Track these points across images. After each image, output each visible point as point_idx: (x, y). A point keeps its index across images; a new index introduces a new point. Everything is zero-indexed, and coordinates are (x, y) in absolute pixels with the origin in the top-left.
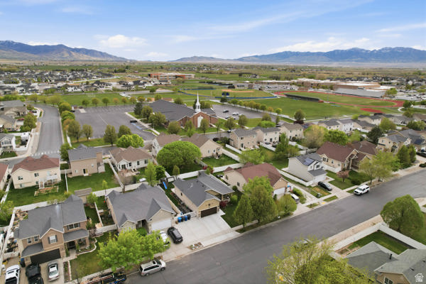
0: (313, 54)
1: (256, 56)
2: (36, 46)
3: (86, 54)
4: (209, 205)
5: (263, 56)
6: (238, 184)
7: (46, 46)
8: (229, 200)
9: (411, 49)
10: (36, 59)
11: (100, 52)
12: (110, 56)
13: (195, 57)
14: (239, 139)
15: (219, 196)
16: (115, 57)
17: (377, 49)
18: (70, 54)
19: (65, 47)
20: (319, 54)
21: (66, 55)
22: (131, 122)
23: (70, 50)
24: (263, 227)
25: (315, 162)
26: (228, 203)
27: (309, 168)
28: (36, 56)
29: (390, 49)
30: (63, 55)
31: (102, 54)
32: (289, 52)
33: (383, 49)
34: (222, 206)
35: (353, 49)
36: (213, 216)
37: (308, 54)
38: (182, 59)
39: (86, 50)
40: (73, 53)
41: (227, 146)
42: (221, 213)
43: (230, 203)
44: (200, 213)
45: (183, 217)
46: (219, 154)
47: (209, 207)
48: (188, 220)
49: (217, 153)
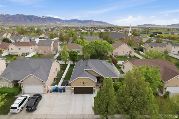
4: (84, 83)
7: (86, 21)
11: (105, 23)
12: (108, 24)
13: (146, 24)
16: (110, 24)
18: (94, 23)
19: (92, 21)
21: (92, 24)
38: (139, 25)
44: (73, 89)
45: (58, 88)
46: (130, 55)
47: (84, 86)
48: (62, 92)
49: (129, 55)
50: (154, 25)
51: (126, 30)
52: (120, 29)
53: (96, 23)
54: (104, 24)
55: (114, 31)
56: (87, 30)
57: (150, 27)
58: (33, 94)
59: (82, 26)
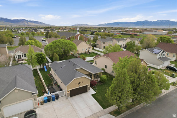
0: (129, 23)
1: (105, 24)
2: (13, 20)
3: (34, 23)
4: (79, 83)
5: (108, 24)
6: (106, 67)
8: (99, 79)
9: (169, 21)
10: (13, 25)
11: (40, 22)
12: (44, 24)
14: (102, 44)
15: (90, 75)
16: (47, 24)
17: (155, 21)
18: (28, 23)
20: (131, 23)
21: (26, 23)
22: (42, 41)
23: (27, 21)
24: (138, 107)
25: (162, 52)
26: (98, 82)
27: (158, 56)
28: (13, 24)
29: (160, 21)
30: (24, 23)
31: (41, 23)
32: (119, 22)
33: (157, 21)
34: (92, 85)
35: (145, 21)
36: (84, 95)
37: (127, 23)
38: (74, 25)
39: (34, 21)
40: (29, 23)
41: (95, 48)
42: (92, 91)
43: (100, 81)
44: (69, 92)
45: (50, 96)
46: (90, 51)
47: (79, 86)
48: (56, 100)
49: (88, 51)
50: (87, 25)
51: (66, 30)
52: (59, 29)
53: (31, 23)
54: (40, 24)
55: (55, 30)
56: (25, 31)
57: (84, 26)
58: (24, 112)
59: (13, 26)
